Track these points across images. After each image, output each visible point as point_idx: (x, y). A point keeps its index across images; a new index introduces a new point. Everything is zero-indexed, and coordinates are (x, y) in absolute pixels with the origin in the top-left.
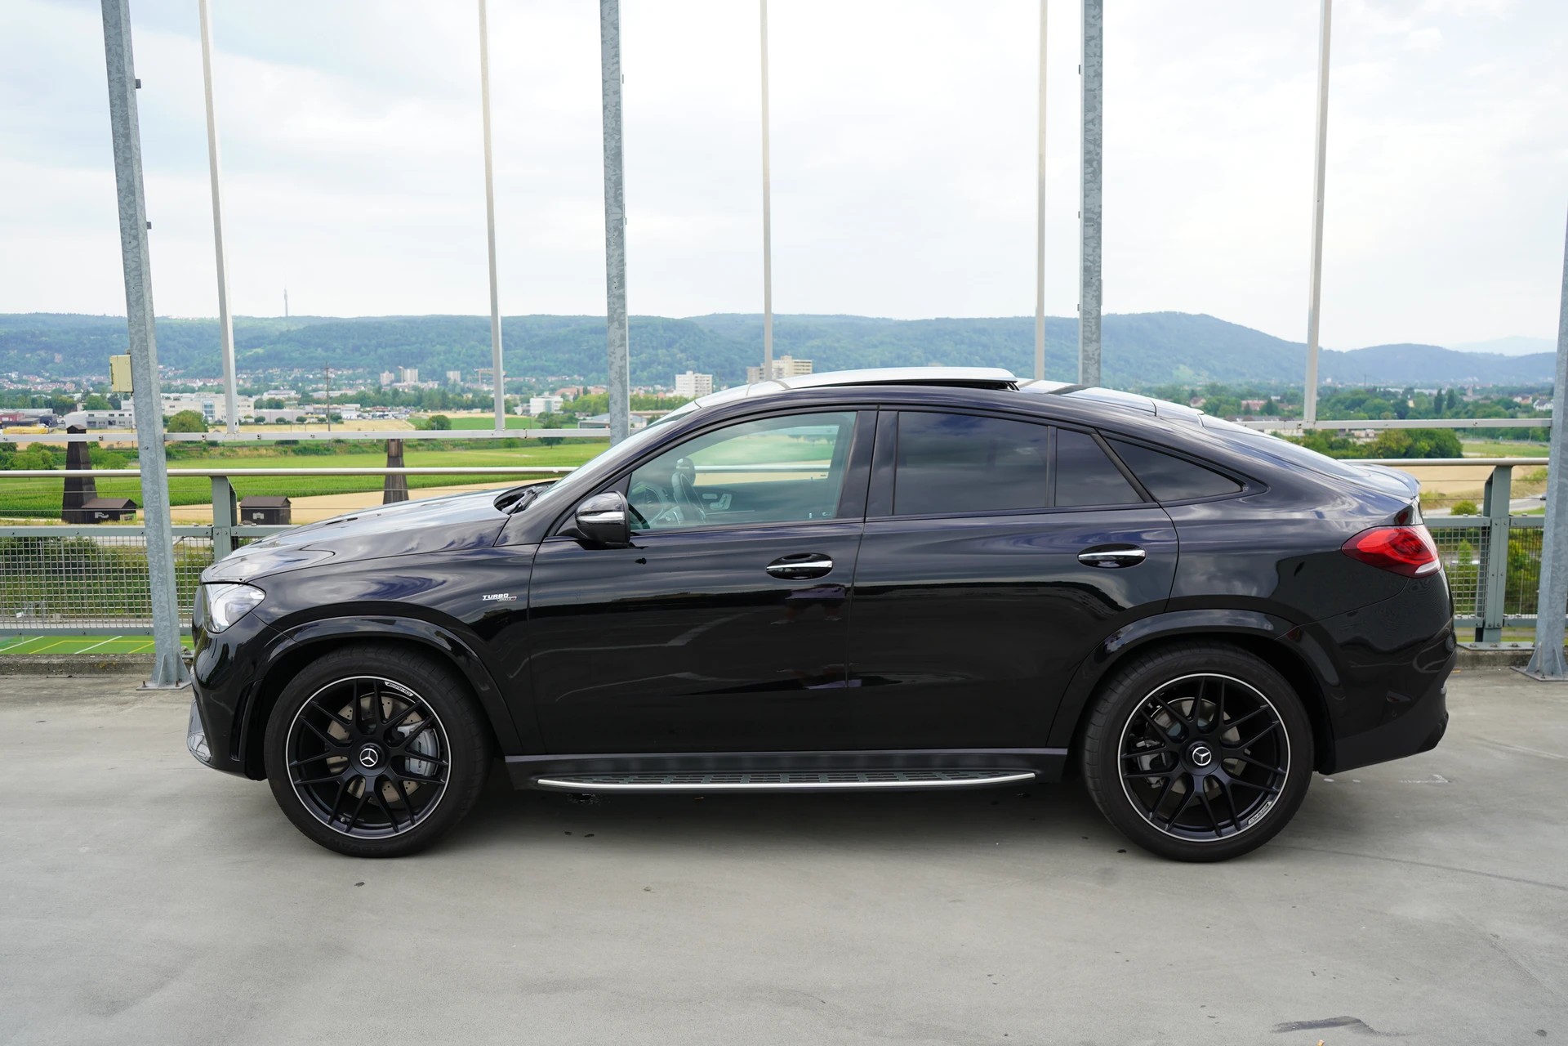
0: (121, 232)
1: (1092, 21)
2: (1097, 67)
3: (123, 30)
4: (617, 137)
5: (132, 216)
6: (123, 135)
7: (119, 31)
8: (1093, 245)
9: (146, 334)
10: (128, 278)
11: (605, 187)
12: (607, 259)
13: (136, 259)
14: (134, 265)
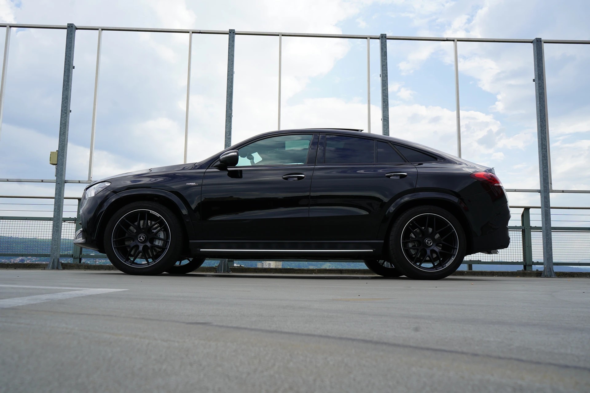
0: (61, 111)
1: (384, 60)
2: (385, 74)
3: (72, 50)
4: (231, 88)
5: (66, 106)
6: (67, 81)
7: (70, 49)
8: (386, 127)
9: (64, 145)
10: (61, 126)
11: (227, 103)
12: (226, 126)
13: (65, 120)
14: (64, 122)
